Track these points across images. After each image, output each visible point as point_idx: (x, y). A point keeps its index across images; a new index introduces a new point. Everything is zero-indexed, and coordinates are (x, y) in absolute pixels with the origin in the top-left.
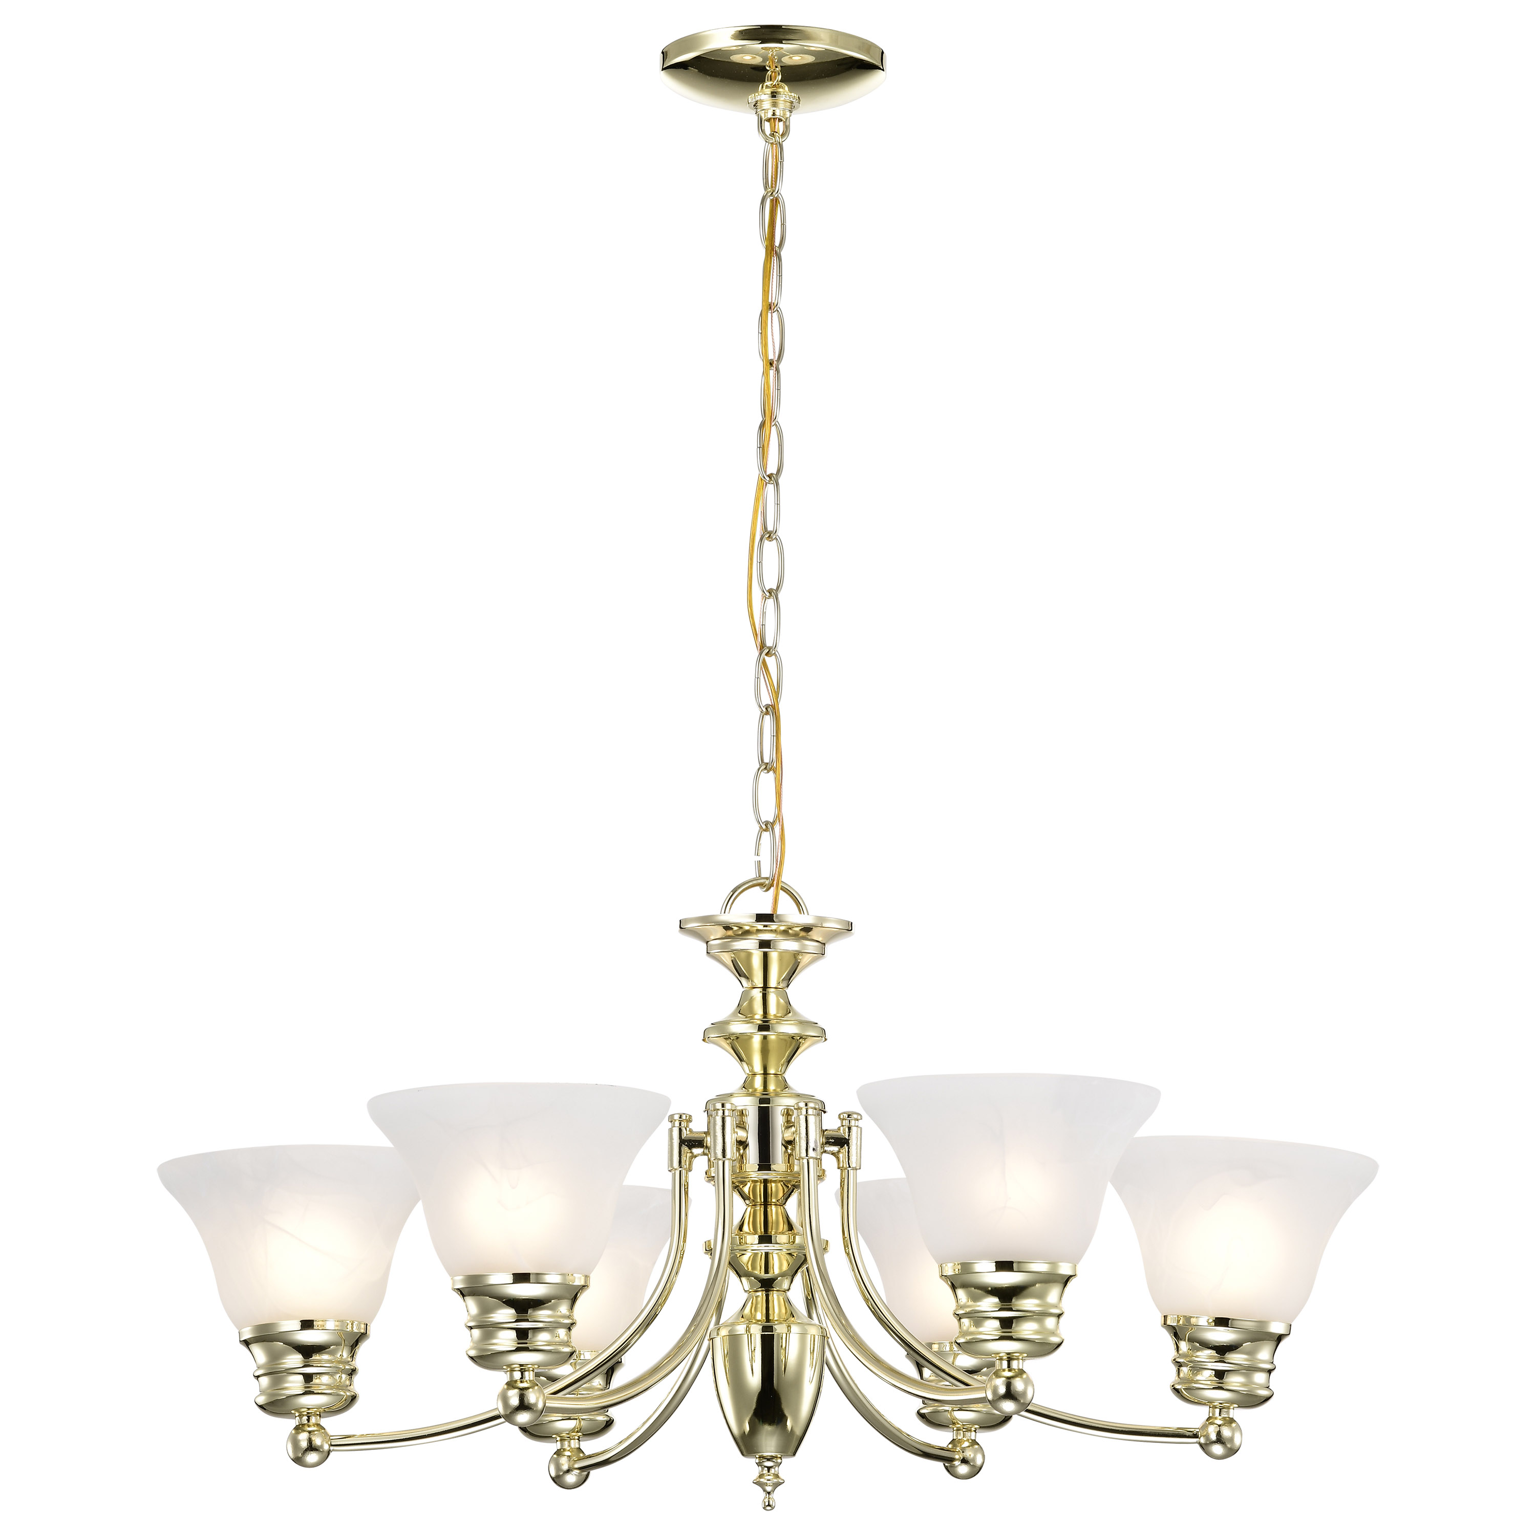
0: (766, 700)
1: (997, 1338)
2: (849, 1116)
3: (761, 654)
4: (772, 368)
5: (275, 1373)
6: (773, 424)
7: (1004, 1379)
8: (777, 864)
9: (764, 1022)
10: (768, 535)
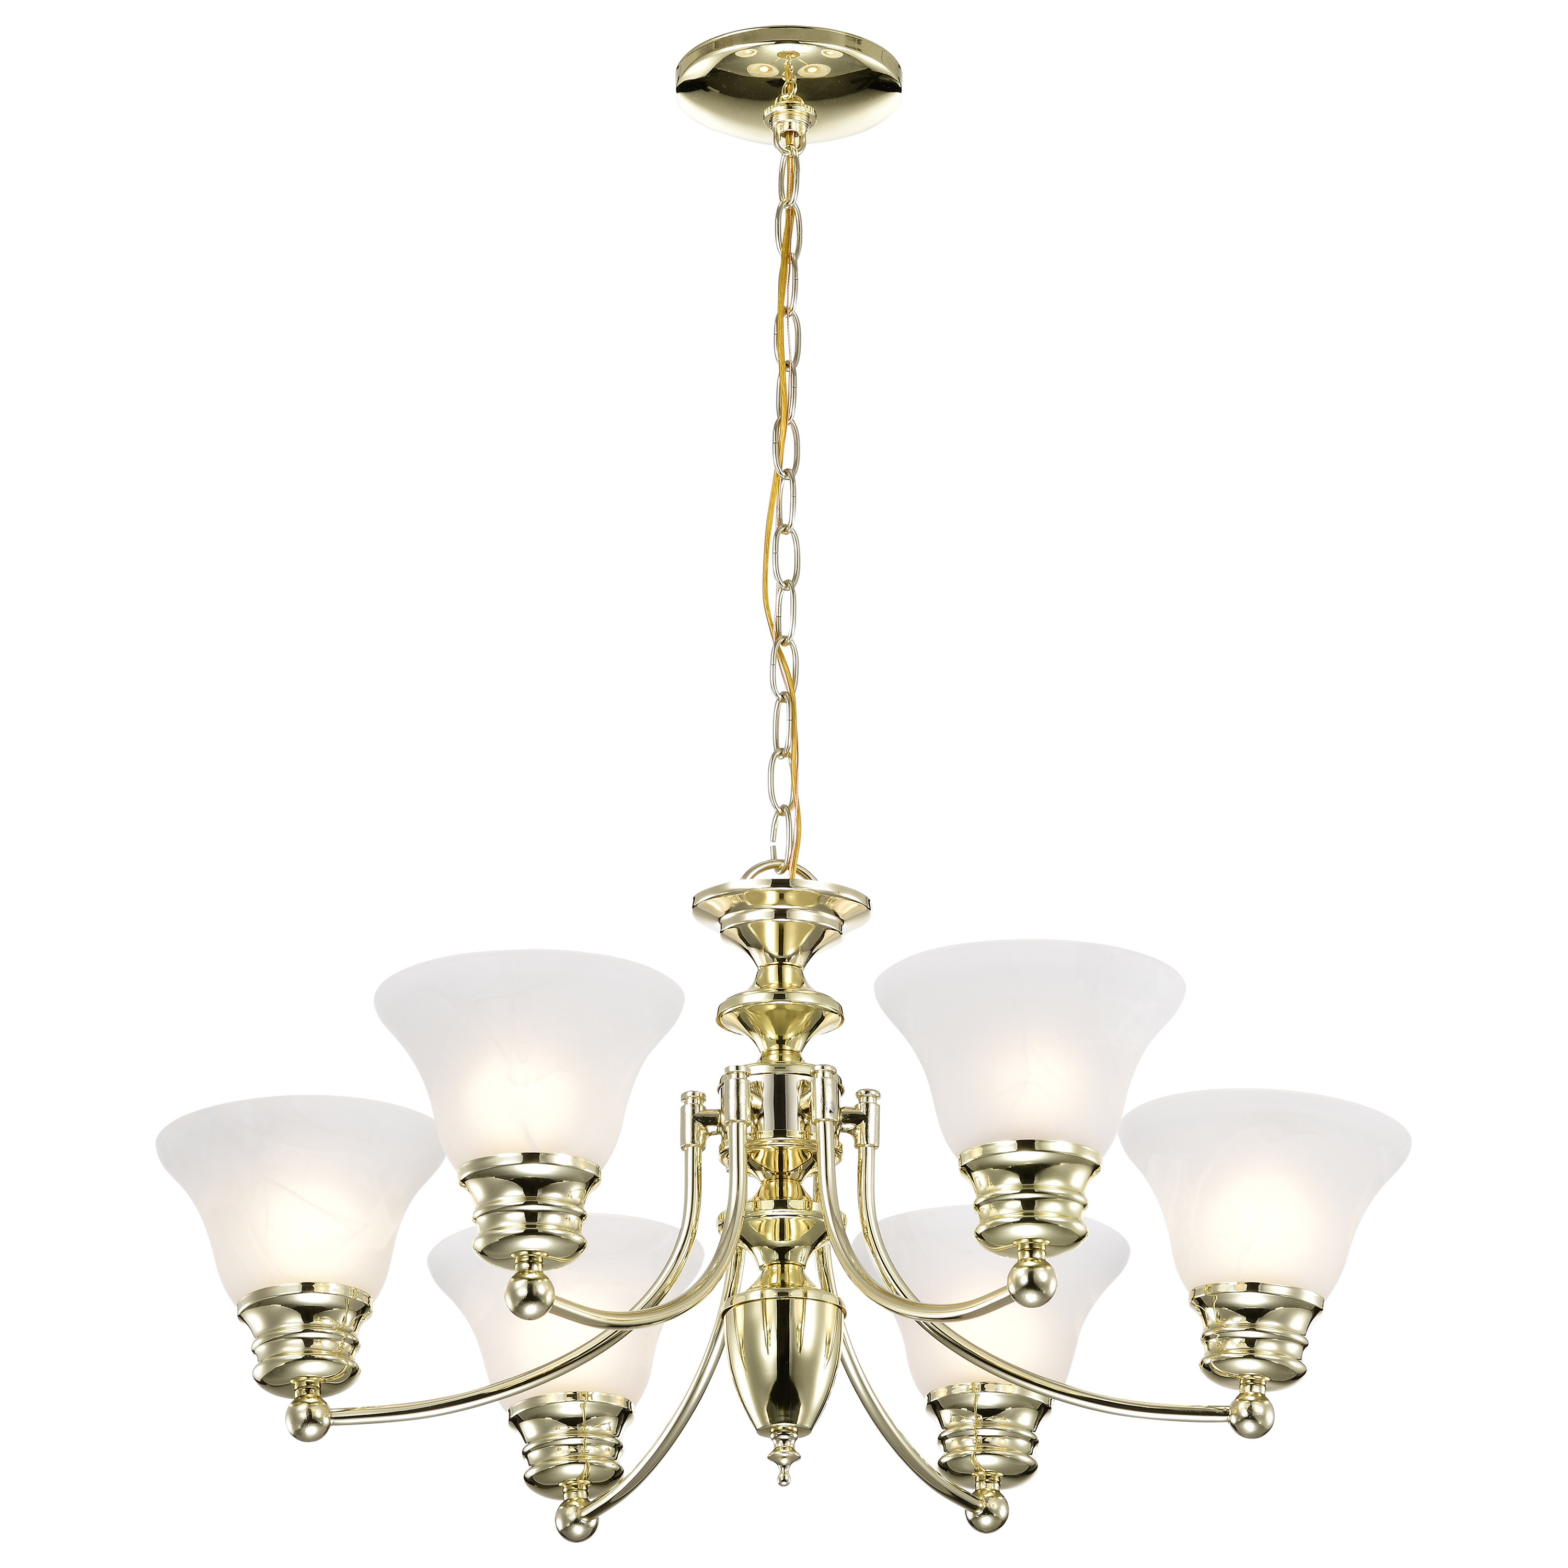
0: (782, 687)
1: (1019, 1220)
2: (867, 1092)
3: (775, 645)
4: (788, 369)
5: (274, 1340)
6: (789, 422)
7: (1026, 1268)
8: (792, 845)
9: (779, 990)
10: (783, 529)
